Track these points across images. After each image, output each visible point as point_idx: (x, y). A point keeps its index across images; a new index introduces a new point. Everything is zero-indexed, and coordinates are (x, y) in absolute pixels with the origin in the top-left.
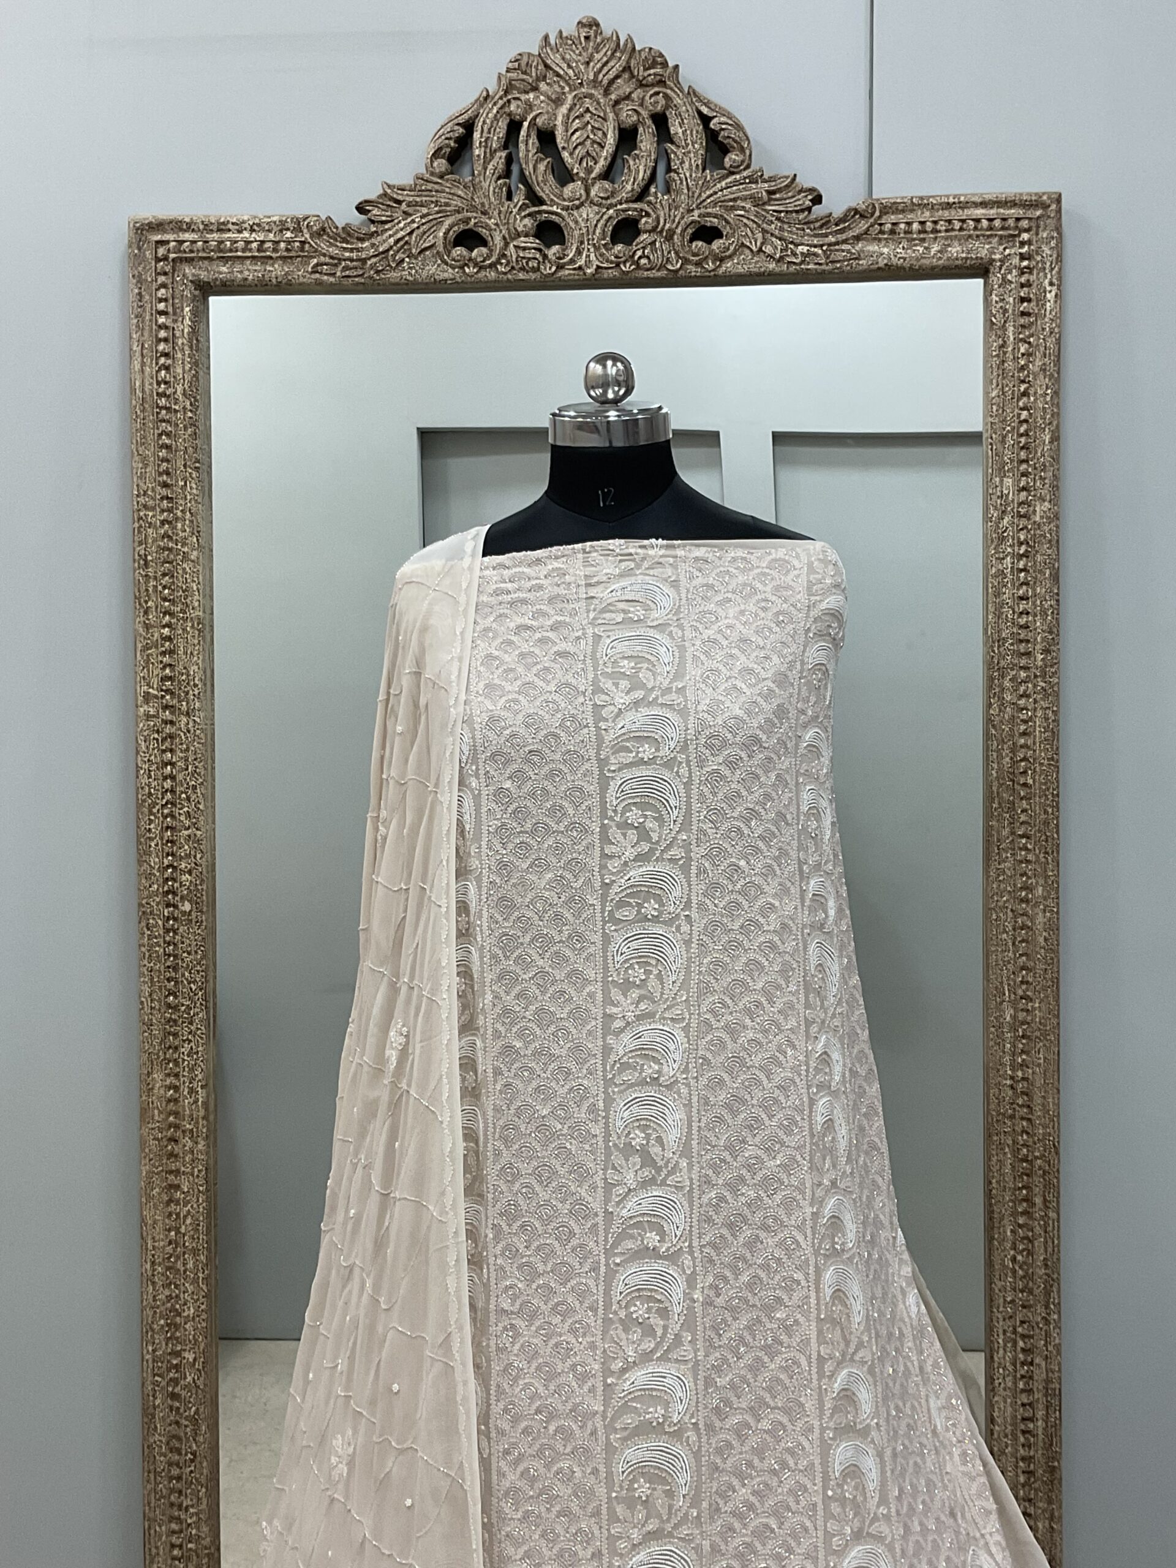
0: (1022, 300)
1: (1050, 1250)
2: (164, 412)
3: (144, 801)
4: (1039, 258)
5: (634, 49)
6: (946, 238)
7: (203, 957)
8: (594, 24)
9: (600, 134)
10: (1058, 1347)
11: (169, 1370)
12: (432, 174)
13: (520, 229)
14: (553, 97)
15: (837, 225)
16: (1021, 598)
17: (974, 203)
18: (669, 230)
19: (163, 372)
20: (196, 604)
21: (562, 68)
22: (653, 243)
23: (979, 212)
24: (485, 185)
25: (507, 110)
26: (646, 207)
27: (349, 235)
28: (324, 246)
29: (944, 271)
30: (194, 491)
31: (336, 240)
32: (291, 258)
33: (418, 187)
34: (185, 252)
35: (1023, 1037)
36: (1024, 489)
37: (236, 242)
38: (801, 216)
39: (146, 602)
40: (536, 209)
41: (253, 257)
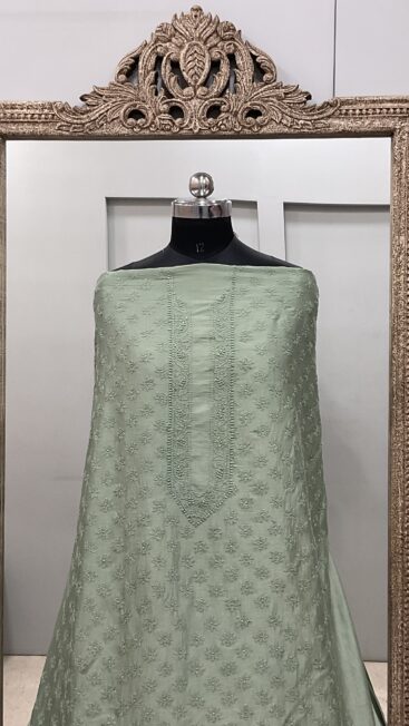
5: (219, 22)
6: (372, 118)
8: (199, 9)
9: (202, 64)
12: (118, 82)
13: (161, 110)
14: (179, 45)
15: (318, 110)
17: (386, 100)
18: (235, 111)
21: (183, 31)
22: (227, 118)
23: (389, 105)
24: (144, 88)
25: (155, 51)
26: (224, 100)
27: (76, 111)
28: (63, 117)
29: (371, 134)
31: (70, 114)
32: (47, 122)
33: (111, 89)
37: (20, 114)
38: (301, 106)
40: (169, 100)
41: (28, 122)
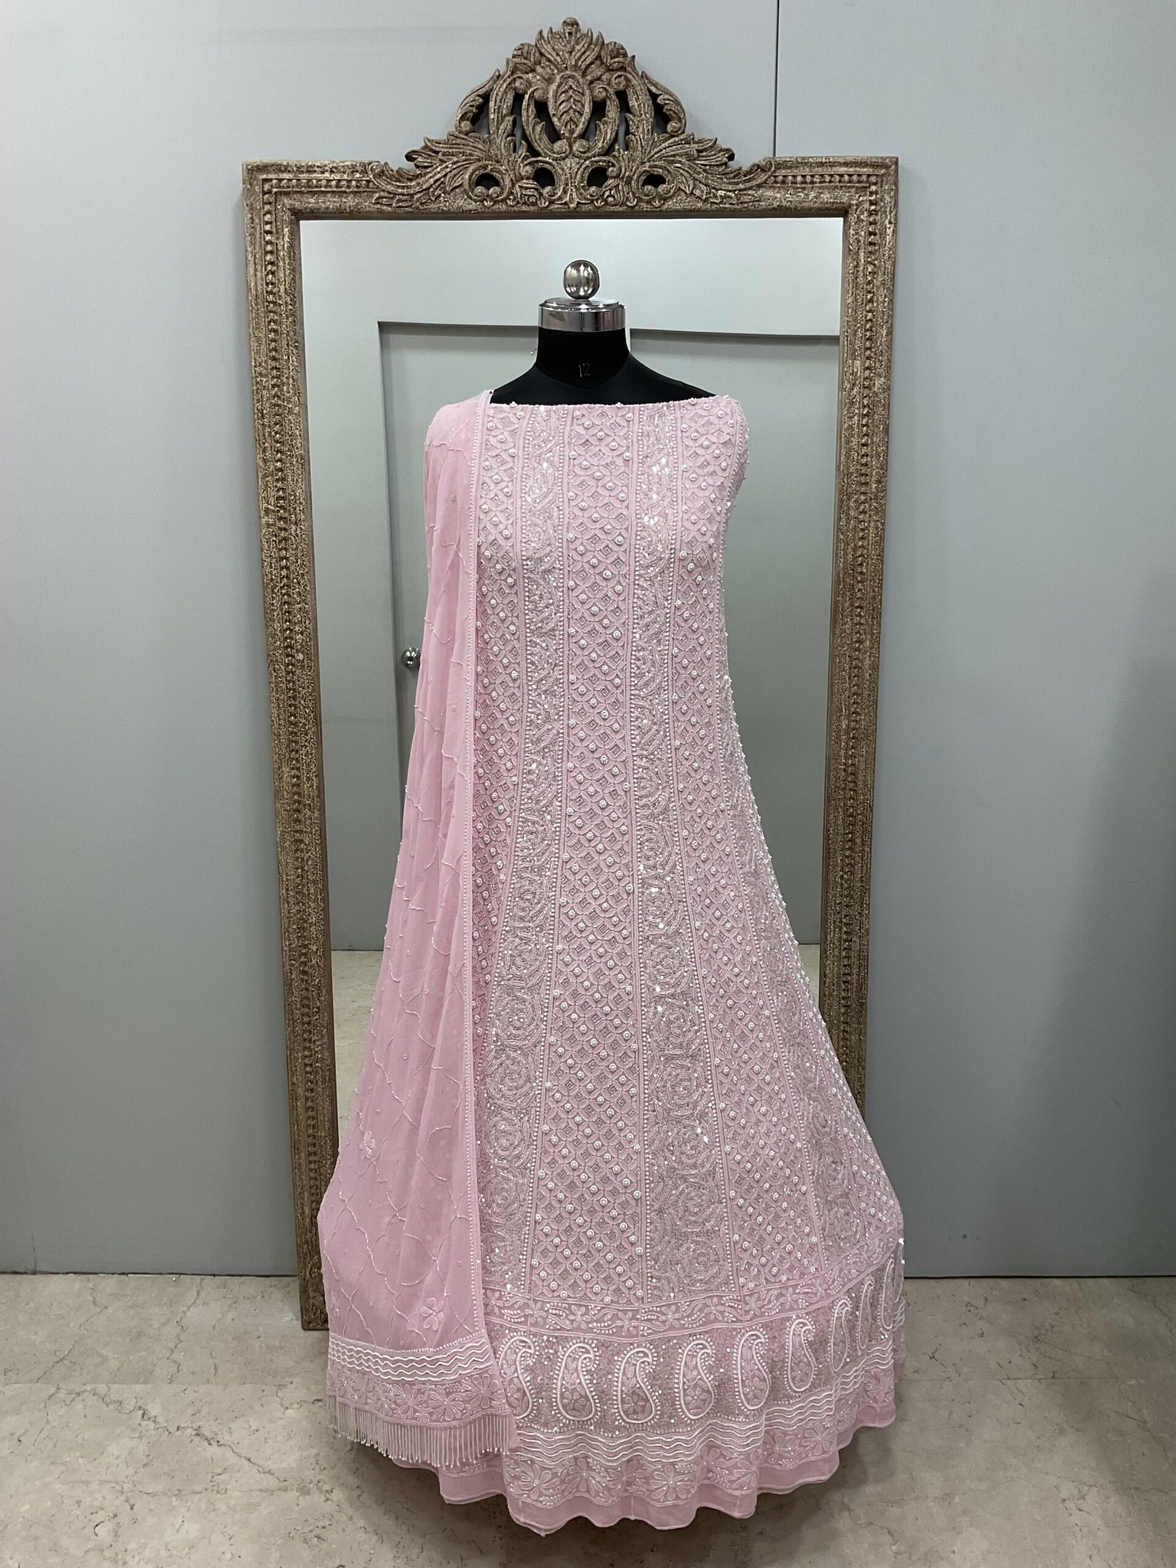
0: (871, 234)
1: (864, 871)
2: (272, 305)
3: (268, 584)
4: (882, 204)
5: (603, 42)
6: (820, 188)
7: (314, 690)
8: (574, 23)
9: (579, 105)
10: (867, 931)
11: (300, 957)
12: (460, 132)
13: (523, 174)
14: (546, 77)
15: (745, 176)
16: (864, 445)
17: (839, 163)
18: (628, 177)
19: (270, 276)
20: (299, 445)
21: (552, 56)
22: (617, 186)
23: (843, 170)
24: (498, 141)
25: (513, 85)
26: (612, 159)
27: (401, 176)
28: (383, 184)
29: (819, 212)
30: (295, 363)
31: (391, 180)
32: (360, 192)
33: (450, 142)
34: (284, 187)
35: (853, 738)
36: (868, 368)
37: (320, 180)
38: (720, 169)
39: (264, 443)
40: (534, 159)
41: (333, 192)
